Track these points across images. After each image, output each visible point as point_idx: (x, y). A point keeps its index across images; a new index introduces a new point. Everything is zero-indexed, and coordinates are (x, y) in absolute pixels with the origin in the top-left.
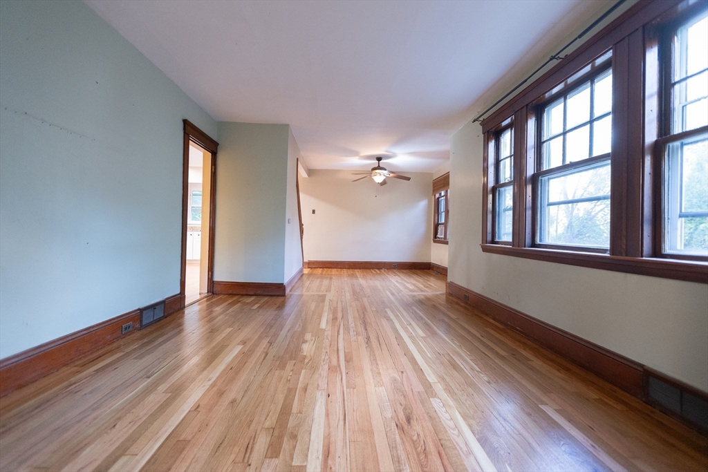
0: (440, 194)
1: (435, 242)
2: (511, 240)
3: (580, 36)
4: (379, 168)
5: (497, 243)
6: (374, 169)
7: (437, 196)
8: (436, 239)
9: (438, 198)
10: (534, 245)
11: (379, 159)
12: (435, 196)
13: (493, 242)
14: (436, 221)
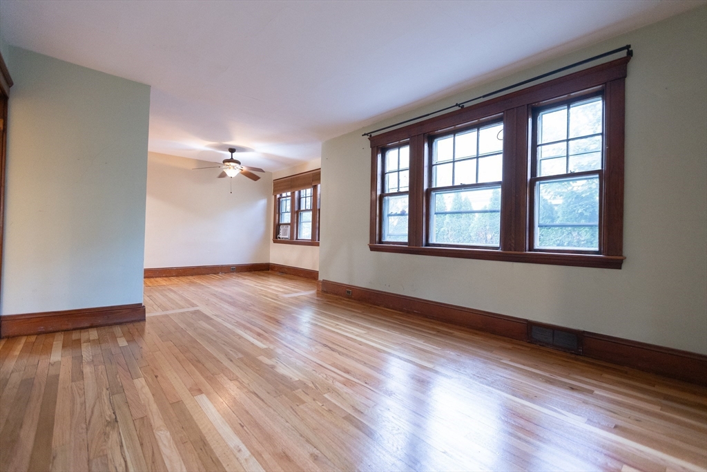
0: (281, 195)
1: (275, 242)
2: (407, 241)
3: (484, 96)
4: (232, 160)
5: (382, 243)
6: (225, 161)
7: (278, 196)
8: (277, 239)
9: (279, 199)
10: (427, 244)
11: (232, 150)
12: (275, 196)
13: (380, 242)
14: (277, 221)
